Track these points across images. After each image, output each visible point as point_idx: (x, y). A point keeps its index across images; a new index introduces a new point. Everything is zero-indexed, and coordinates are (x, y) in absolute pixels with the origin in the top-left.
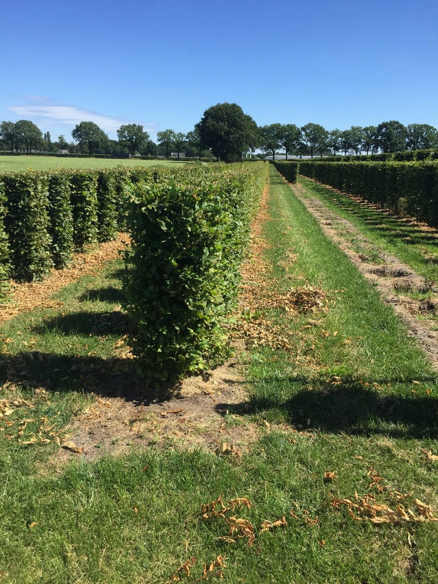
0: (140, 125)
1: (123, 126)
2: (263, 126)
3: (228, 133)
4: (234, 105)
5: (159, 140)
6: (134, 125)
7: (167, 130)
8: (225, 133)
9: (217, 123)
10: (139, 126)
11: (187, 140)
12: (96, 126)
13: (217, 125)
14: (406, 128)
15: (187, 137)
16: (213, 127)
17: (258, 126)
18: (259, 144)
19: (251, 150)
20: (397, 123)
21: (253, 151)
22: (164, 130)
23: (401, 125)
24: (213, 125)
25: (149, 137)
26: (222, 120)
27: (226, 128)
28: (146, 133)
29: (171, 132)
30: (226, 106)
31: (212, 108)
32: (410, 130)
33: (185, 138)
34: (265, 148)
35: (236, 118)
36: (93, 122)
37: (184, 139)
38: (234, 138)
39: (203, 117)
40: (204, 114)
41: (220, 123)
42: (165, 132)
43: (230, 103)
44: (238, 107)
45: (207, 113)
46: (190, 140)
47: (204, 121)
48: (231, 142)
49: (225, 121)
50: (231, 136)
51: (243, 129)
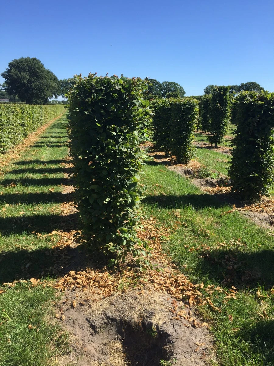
2: (62, 80)
3: (30, 82)
4: (34, 59)
8: (27, 81)
9: (20, 73)
13: (19, 74)
14: (161, 84)
15: (3, 86)
16: (17, 76)
17: (59, 79)
18: (61, 92)
19: (54, 96)
20: (155, 80)
21: (56, 97)
23: (158, 82)
24: (16, 75)
26: (24, 70)
27: (27, 77)
31: (16, 61)
32: (164, 85)
35: (36, 69)
38: (35, 86)
39: (8, 68)
40: (9, 65)
41: (22, 73)
44: (38, 62)
45: (11, 65)
46: (5, 88)
47: (9, 71)
48: (33, 89)
49: (27, 72)
50: (33, 84)
51: (44, 78)
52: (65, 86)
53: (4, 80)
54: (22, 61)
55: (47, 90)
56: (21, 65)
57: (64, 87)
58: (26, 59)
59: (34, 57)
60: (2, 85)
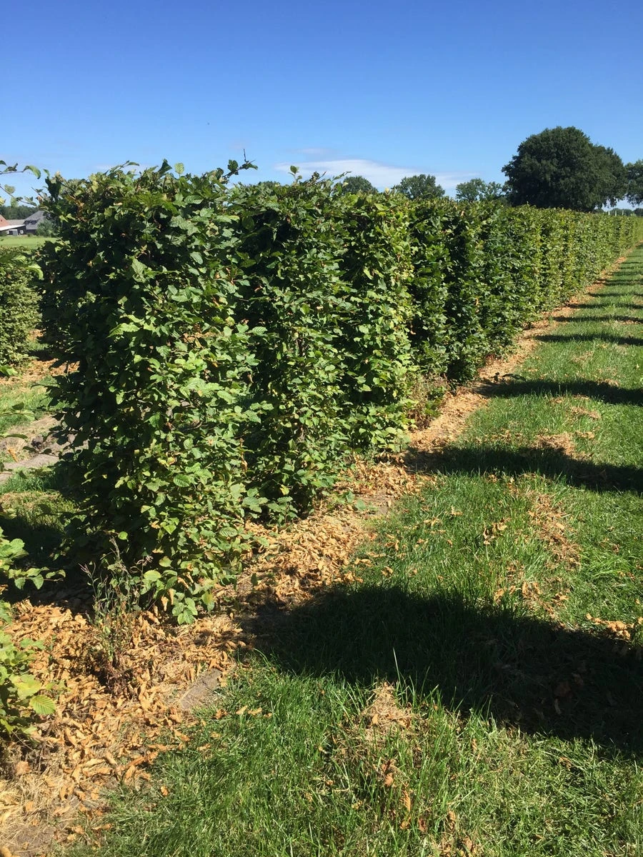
0: (431, 175)
1: (405, 179)
2: (633, 162)
3: (556, 177)
4: (571, 130)
5: (459, 196)
6: (422, 176)
7: (473, 181)
8: (552, 176)
9: (540, 162)
10: (429, 177)
11: (504, 193)
12: (366, 181)
13: (538, 165)
15: (504, 189)
16: (532, 169)
17: (625, 162)
18: (625, 192)
19: (608, 202)
21: (613, 204)
22: (466, 180)
24: (531, 166)
25: (443, 192)
26: (549, 156)
27: (554, 168)
28: (439, 187)
29: (479, 183)
30: (558, 131)
31: (533, 139)
33: (501, 190)
34: (637, 199)
35: (573, 151)
36: (363, 178)
37: (499, 192)
38: (566, 185)
39: (517, 154)
40: (519, 149)
41: (544, 162)
42: (469, 184)
43: (564, 127)
44: (578, 133)
45: (522, 149)
46: (508, 193)
47: (518, 160)
48: (562, 191)
49: (553, 158)
50: (562, 182)
51: (585, 168)
52: (639, 176)
53: (507, 179)
54: (546, 137)
55: (591, 190)
56: (544, 144)
57: (636, 178)
58: (553, 132)
59: (571, 126)
60: (501, 186)
